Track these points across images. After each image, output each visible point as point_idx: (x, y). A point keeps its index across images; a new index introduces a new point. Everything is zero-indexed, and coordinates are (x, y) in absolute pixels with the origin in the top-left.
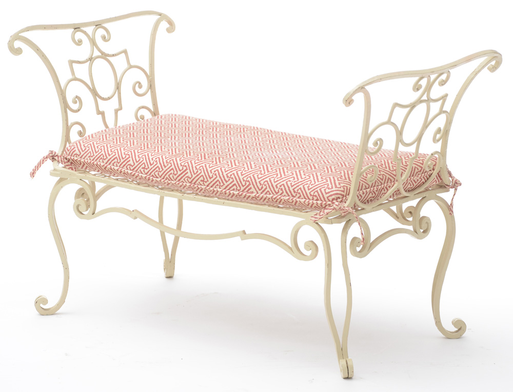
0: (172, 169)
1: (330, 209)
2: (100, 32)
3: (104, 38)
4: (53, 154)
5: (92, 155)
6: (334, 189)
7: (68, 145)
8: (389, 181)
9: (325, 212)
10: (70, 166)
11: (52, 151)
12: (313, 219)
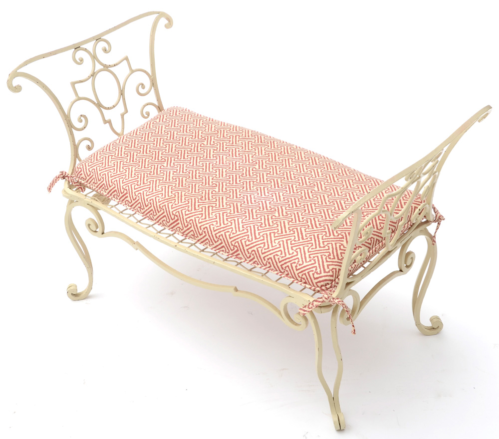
0: (165, 216)
1: (320, 302)
2: (102, 44)
3: (105, 50)
4: (64, 175)
5: (96, 182)
6: (323, 274)
7: (78, 162)
8: (378, 242)
9: (314, 305)
10: (80, 186)
11: (62, 172)
12: (302, 312)
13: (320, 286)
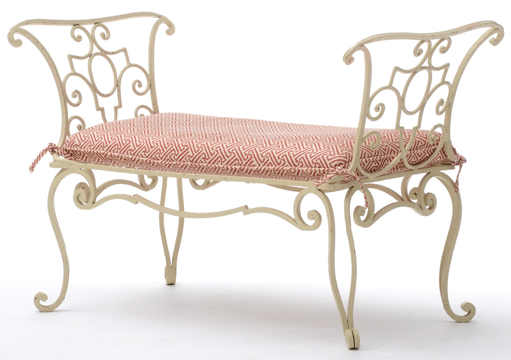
3: (103, 36)
4: (53, 146)
6: (336, 155)
13: (333, 166)
